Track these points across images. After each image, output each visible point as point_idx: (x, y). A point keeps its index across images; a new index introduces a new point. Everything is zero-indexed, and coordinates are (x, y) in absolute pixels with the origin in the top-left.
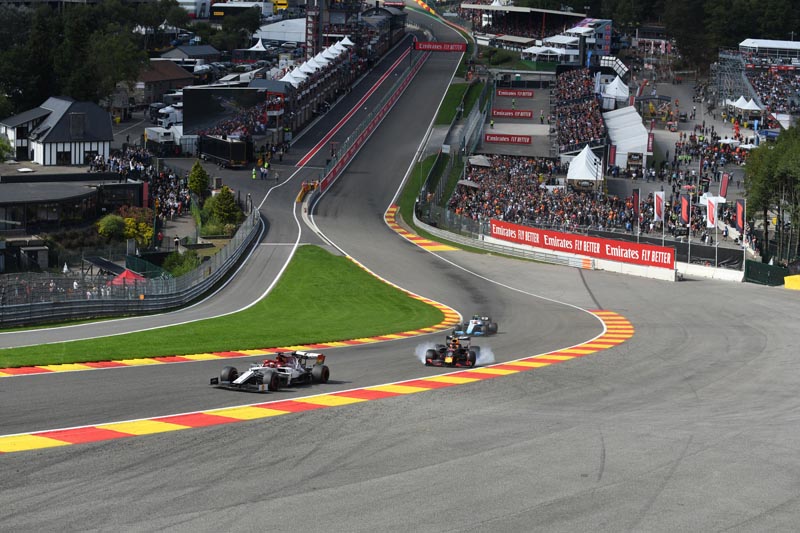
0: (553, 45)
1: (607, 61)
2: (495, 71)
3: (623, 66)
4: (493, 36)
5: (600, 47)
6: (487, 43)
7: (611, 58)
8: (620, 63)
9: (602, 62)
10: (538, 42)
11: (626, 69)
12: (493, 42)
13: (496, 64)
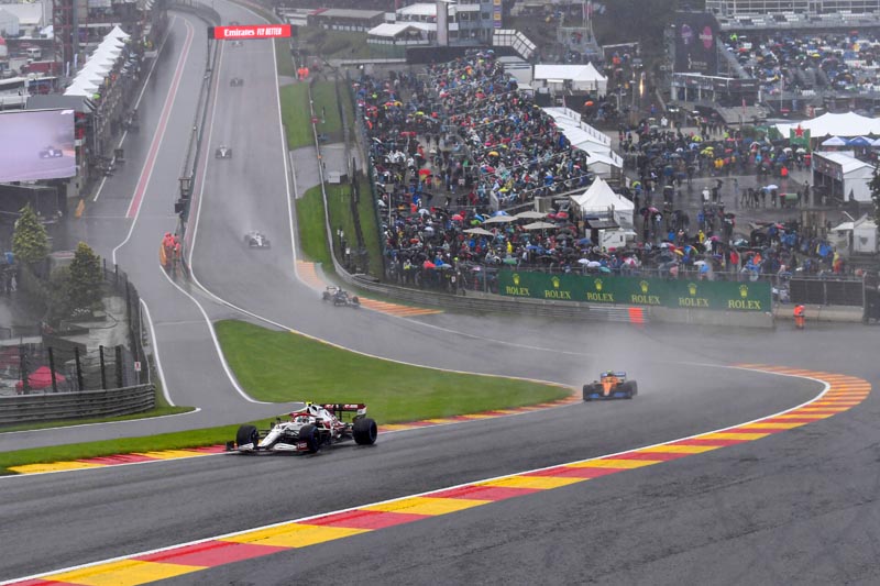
0: (416, 18)
1: (503, 36)
2: (336, 62)
3: (528, 42)
4: (310, 11)
5: (486, 16)
6: (305, 22)
7: (509, 32)
8: (523, 37)
9: (495, 38)
10: (390, 16)
11: (533, 47)
12: (314, 20)
13: (329, 52)
